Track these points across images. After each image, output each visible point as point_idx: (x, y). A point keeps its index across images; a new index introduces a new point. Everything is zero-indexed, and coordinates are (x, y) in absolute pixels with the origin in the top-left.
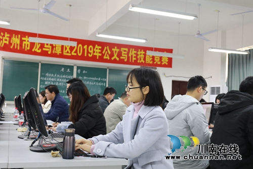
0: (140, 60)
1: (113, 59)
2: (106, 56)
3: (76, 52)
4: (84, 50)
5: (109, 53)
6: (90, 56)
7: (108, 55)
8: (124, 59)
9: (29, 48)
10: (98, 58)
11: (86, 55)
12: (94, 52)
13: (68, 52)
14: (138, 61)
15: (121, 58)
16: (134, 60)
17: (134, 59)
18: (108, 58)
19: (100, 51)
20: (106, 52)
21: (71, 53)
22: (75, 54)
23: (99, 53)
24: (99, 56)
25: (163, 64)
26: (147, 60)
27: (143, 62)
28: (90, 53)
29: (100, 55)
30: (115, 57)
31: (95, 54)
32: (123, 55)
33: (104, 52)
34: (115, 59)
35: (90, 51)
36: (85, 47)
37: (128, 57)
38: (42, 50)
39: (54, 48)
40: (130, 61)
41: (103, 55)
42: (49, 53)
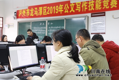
0: (91, 8)
1: (70, 12)
2: (66, 11)
3: (49, 12)
4: (53, 9)
5: (68, 8)
6: (57, 12)
7: (67, 10)
8: (78, 11)
9: (29, 15)
10: (61, 13)
11: (54, 13)
12: (59, 10)
13: (45, 13)
14: (89, 10)
15: (76, 10)
16: (86, 10)
17: (86, 8)
18: (67, 12)
19: (62, 8)
20: (66, 8)
21: (47, 13)
22: (49, 13)
23: (62, 9)
24: (62, 12)
25: (111, 7)
26: (96, 7)
27: (93, 9)
28: (57, 11)
29: (63, 10)
30: (72, 10)
31: (59, 11)
32: (77, 7)
33: (64, 9)
34: (72, 11)
35: (57, 10)
36: (54, 7)
37: (81, 8)
38: (34, 15)
39: (39, 12)
40: (83, 11)
41: (64, 10)
42: (37, 15)
